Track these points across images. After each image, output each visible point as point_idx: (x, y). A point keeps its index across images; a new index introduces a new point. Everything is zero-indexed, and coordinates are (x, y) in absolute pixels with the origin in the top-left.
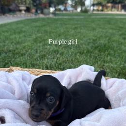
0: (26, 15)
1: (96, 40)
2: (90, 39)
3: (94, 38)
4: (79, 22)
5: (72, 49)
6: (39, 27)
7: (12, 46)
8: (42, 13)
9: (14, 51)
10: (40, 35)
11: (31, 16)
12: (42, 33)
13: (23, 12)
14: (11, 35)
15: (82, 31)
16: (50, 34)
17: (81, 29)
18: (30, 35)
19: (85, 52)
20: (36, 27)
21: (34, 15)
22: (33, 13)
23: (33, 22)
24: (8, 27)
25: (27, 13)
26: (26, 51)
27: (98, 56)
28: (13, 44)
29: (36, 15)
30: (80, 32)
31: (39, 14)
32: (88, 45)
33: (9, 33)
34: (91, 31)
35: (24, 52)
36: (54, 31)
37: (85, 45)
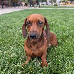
8: (33, 6)
9: (10, 26)
18: (21, 18)
23: (26, 11)
24: (12, 14)
25: (26, 6)
28: (10, 23)
29: (30, 7)
33: (12, 17)
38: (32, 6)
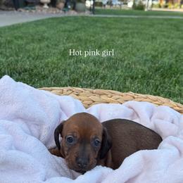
0: (51, 12)
1: (157, 56)
2: (147, 55)
3: (153, 53)
4: (130, 26)
5: (119, 71)
6: (70, 31)
7: (28, 63)
8: (74, 8)
9: (32, 70)
10: (70, 44)
11: (57, 13)
12: (73, 42)
13: (46, 6)
14: (27, 43)
15: (134, 40)
16: (86, 43)
17: (133, 37)
18: (56, 45)
19: (140, 76)
20: (65, 31)
21: (61, 11)
22: (60, 9)
23: (60, 22)
24: (23, 29)
25: (52, 8)
26: (49, 71)
27: (160, 84)
28: (31, 59)
29: (64, 11)
30: (131, 43)
31: (69, 9)
32: (145, 64)
34: (149, 40)
35: (47, 72)
36: (92, 39)
37: (140, 64)
38: (69, 7)
